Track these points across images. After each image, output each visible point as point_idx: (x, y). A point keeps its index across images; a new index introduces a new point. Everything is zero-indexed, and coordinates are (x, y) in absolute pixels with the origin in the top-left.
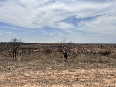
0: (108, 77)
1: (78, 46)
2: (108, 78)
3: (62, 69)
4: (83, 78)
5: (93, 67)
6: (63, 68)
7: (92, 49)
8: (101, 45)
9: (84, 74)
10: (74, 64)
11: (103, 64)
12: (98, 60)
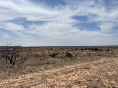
0: (52, 76)
1: (29, 50)
2: (52, 78)
3: (4, 78)
4: (28, 83)
5: (41, 70)
6: (7, 76)
7: (42, 52)
8: (51, 48)
9: (31, 79)
10: (21, 70)
11: (50, 65)
12: (46, 62)
